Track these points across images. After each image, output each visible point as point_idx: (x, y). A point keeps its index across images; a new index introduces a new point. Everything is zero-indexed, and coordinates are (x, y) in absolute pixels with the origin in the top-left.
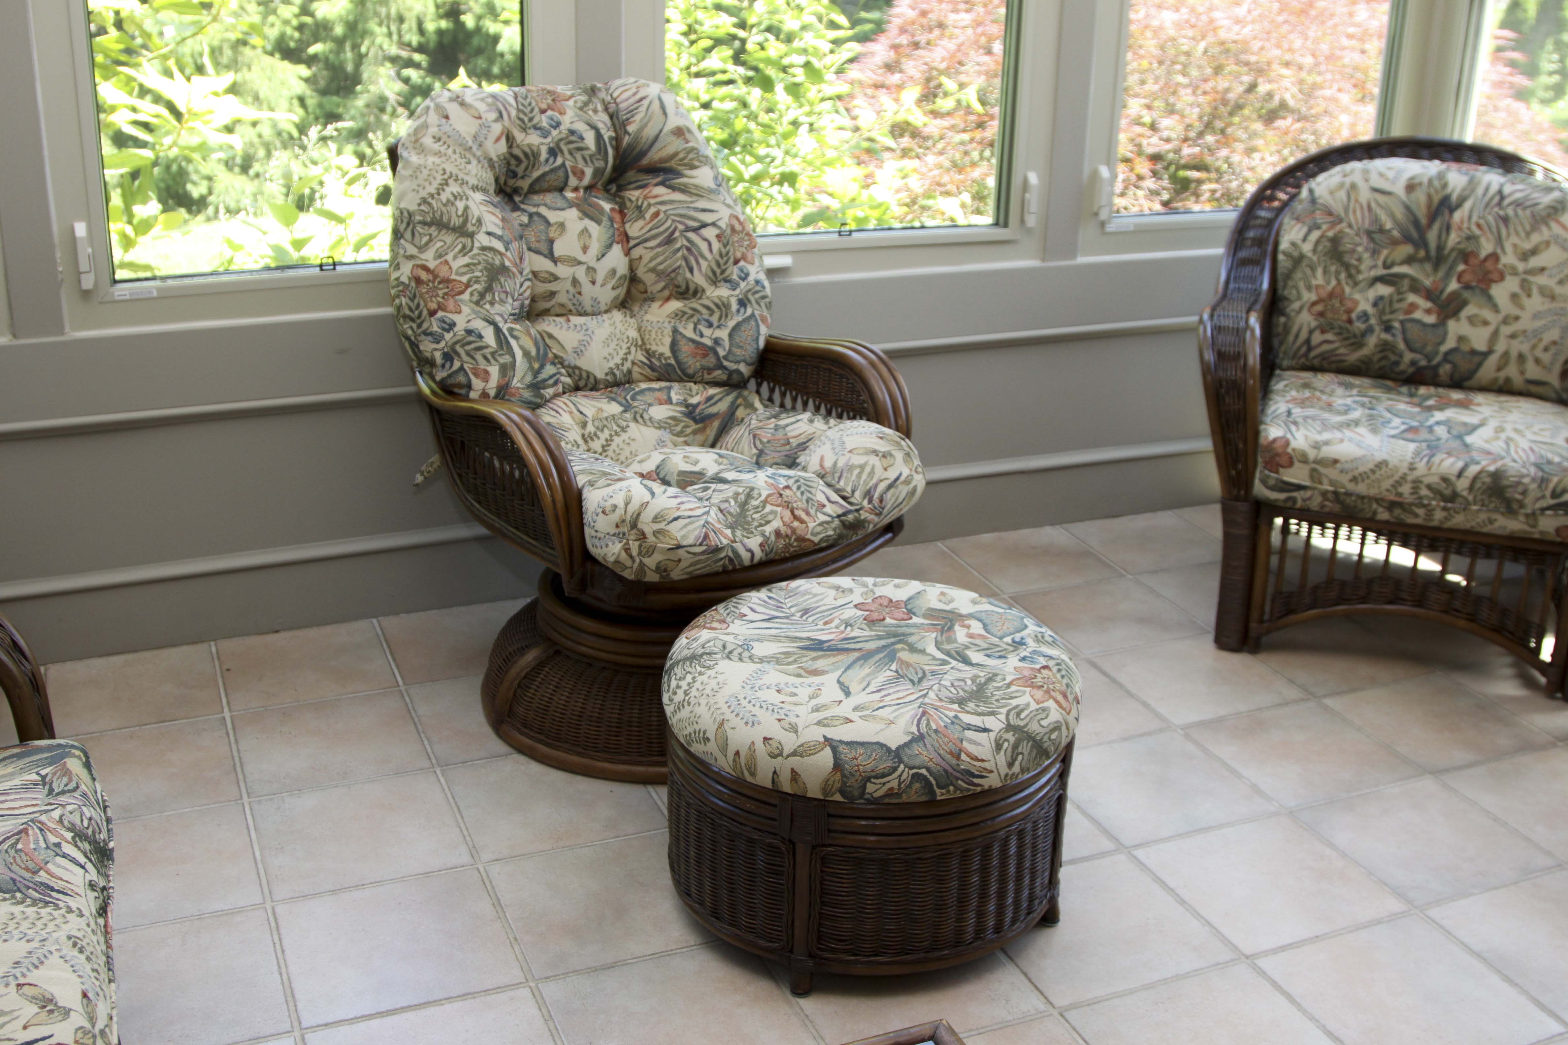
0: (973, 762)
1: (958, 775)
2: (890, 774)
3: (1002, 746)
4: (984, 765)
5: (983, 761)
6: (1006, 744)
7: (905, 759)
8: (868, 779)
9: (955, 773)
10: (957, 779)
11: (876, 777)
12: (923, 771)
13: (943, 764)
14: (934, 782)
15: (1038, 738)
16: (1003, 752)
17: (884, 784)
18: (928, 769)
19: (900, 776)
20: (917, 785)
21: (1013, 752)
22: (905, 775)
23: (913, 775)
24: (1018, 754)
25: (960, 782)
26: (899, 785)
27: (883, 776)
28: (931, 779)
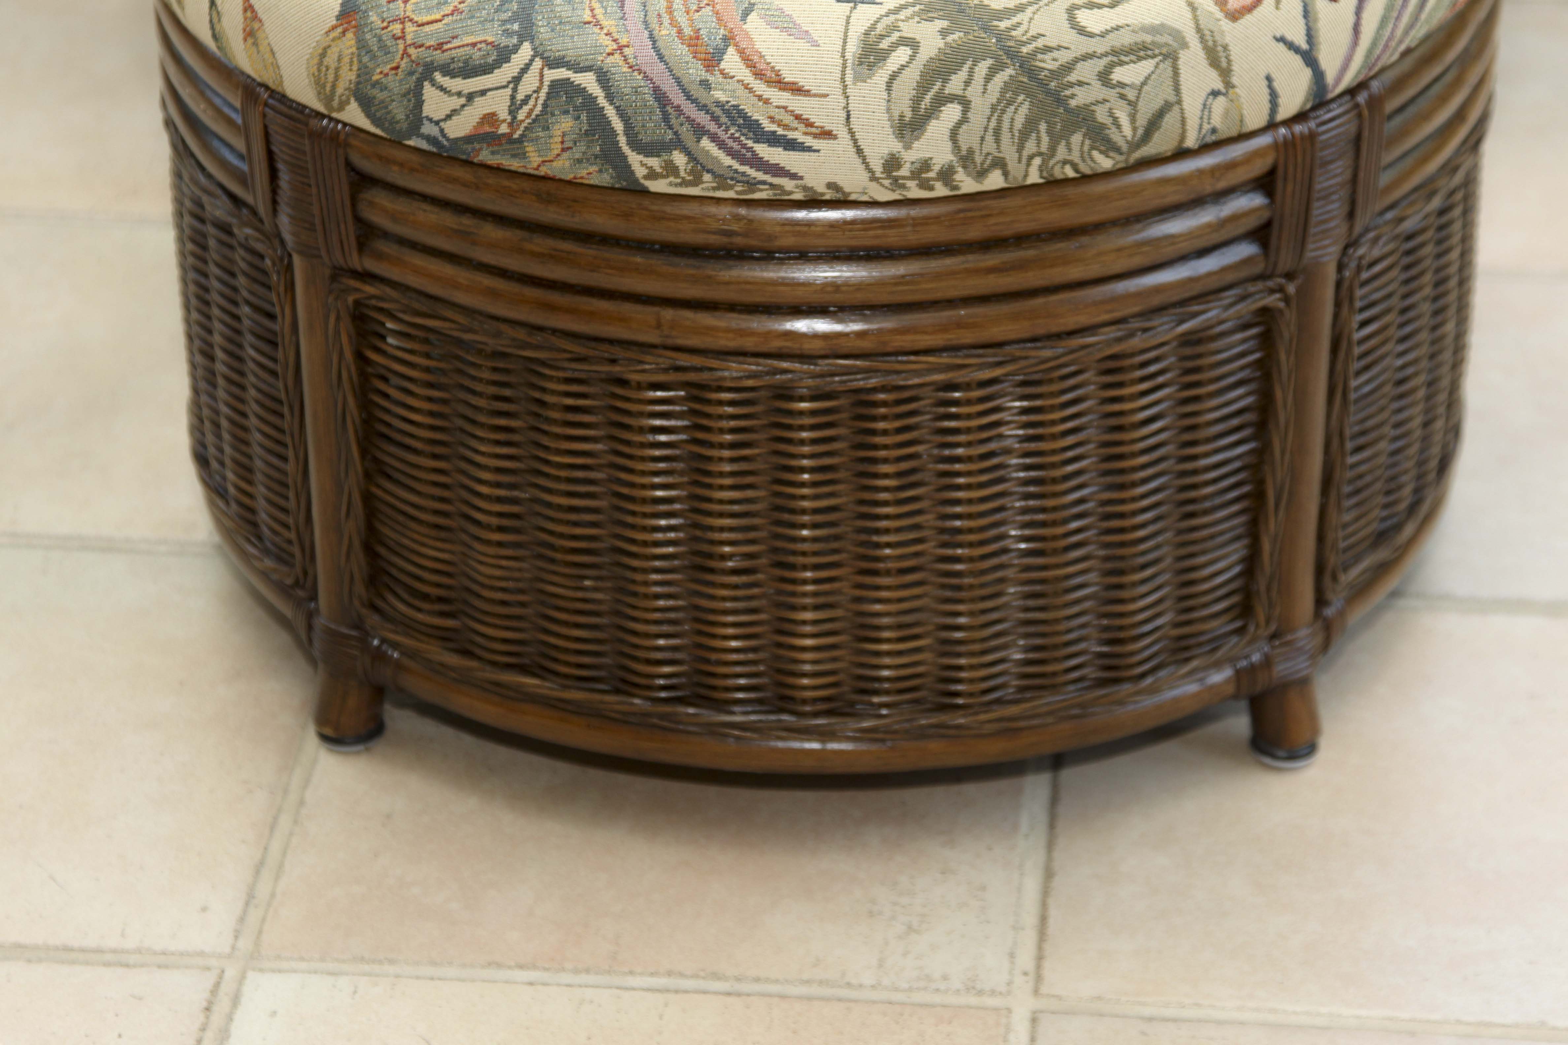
0: (760, 87)
1: (702, 118)
2: (486, 69)
3: (883, 56)
4: (799, 104)
5: (796, 89)
6: (902, 55)
7: (543, 31)
8: (427, 71)
9: (690, 109)
10: (700, 131)
11: (448, 71)
12: (588, 81)
13: (657, 70)
14: (618, 125)
15: (1048, 63)
16: (881, 76)
17: (470, 97)
18: (603, 78)
19: (516, 80)
20: (564, 124)
21: (923, 86)
22: (528, 84)
23: (556, 85)
24: (941, 100)
25: (706, 143)
26: (513, 110)
27: (469, 70)
28: (610, 112)
